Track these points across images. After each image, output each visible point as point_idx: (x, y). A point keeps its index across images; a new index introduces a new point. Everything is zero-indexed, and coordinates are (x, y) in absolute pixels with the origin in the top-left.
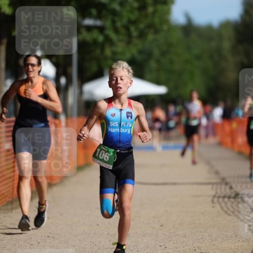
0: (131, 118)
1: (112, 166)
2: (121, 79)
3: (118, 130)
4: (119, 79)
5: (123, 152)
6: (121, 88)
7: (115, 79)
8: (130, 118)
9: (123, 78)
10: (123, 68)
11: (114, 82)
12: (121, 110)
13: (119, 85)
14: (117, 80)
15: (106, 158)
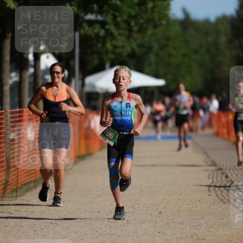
0: (130, 107)
1: (113, 144)
2: (123, 79)
3: (120, 118)
4: (121, 78)
5: (125, 133)
6: (122, 86)
7: (118, 78)
8: (128, 108)
9: (125, 78)
10: (126, 70)
11: (117, 81)
12: (121, 102)
13: (121, 84)
14: (120, 79)
15: (111, 137)
